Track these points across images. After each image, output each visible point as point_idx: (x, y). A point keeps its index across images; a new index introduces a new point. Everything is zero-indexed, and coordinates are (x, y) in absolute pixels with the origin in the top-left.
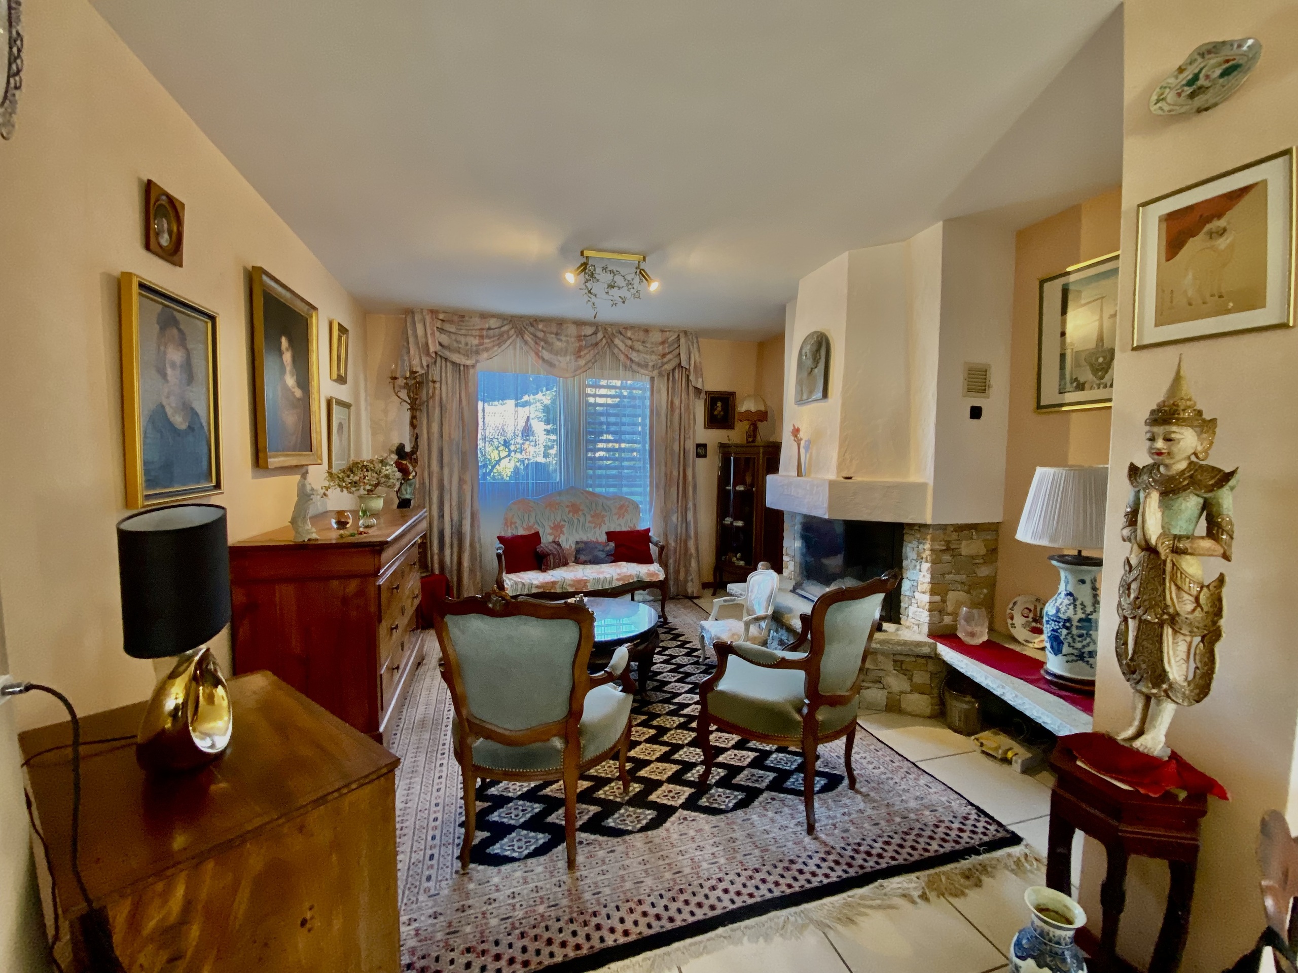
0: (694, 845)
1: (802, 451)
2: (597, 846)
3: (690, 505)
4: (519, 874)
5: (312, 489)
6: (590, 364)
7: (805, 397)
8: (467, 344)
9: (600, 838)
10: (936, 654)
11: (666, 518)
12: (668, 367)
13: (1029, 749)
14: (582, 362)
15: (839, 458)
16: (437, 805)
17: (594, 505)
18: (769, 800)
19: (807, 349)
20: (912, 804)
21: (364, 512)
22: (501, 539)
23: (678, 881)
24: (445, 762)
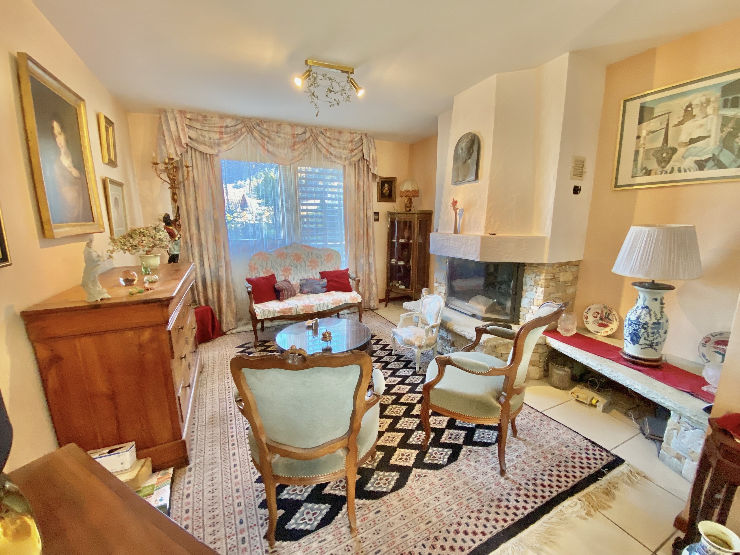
0: (432, 497)
1: (458, 217)
2: (366, 509)
3: (372, 252)
4: (315, 545)
5: (99, 256)
6: (302, 156)
7: (460, 179)
8: (210, 138)
9: (367, 502)
10: (546, 343)
11: (356, 259)
12: (355, 159)
13: (604, 396)
14: (296, 154)
15: (486, 221)
16: (238, 491)
17: (310, 255)
18: (468, 453)
19: (463, 145)
20: (553, 443)
21: (146, 268)
22: (249, 281)
23: (431, 530)
24: (236, 451)
